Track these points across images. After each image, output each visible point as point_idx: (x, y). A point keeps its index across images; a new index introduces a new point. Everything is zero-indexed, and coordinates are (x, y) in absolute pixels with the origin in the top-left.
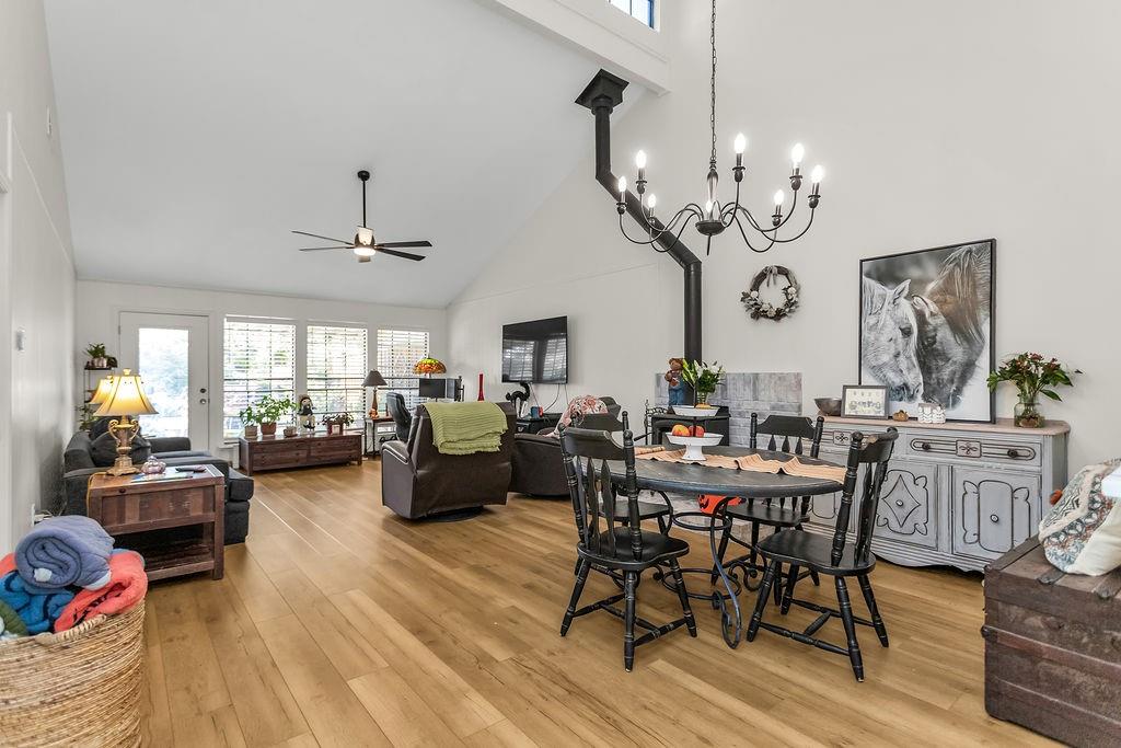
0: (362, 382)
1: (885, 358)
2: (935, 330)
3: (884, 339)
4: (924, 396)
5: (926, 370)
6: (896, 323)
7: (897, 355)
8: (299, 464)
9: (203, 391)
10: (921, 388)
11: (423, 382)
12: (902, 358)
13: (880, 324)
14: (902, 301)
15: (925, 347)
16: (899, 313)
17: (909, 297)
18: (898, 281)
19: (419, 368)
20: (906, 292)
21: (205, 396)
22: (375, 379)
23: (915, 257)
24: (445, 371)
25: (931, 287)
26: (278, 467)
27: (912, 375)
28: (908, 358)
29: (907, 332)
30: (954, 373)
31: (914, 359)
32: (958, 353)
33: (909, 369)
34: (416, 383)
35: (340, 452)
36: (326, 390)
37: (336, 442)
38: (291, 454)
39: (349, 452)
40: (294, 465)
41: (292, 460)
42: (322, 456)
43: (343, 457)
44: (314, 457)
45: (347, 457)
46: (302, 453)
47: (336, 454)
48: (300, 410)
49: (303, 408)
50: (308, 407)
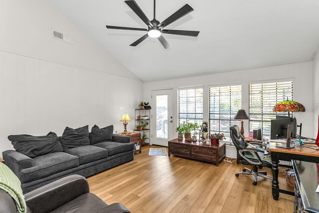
0: (234, 116)
8: (187, 156)
9: (172, 117)
21: (172, 120)
22: (242, 115)
26: (178, 155)
35: (206, 156)
36: (219, 120)
37: (203, 149)
38: (183, 151)
39: (210, 157)
40: (184, 156)
41: (183, 154)
42: (196, 155)
43: (207, 159)
44: (193, 155)
45: (210, 159)
46: (188, 151)
47: (204, 156)
48: (202, 129)
49: (203, 128)
50: (205, 128)
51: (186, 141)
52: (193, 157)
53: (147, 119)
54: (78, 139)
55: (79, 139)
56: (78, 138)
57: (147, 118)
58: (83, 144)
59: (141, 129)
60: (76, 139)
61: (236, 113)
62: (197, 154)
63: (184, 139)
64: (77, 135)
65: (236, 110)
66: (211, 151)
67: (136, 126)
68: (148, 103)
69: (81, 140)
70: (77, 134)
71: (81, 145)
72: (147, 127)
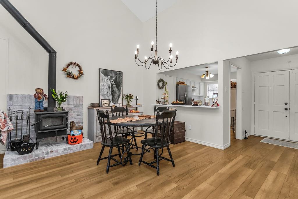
1: (105, 93)
2: (114, 88)
3: (105, 88)
4: (112, 102)
5: (113, 96)
6: (107, 85)
7: (107, 93)
10: (112, 100)
12: (108, 93)
13: (104, 85)
14: (108, 80)
15: (113, 91)
16: (108, 83)
17: (110, 80)
18: (108, 76)
20: (109, 79)
23: (111, 71)
25: (113, 78)
27: (110, 97)
28: (110, 93)
29: (109, 88)
30: (117, 97)
31: (111, 94)
32: (118, 93)
33: (110, 96)
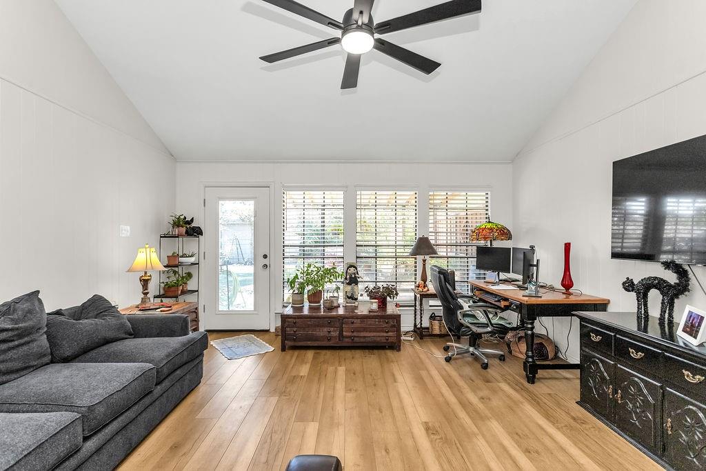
0: (409, 250)
8: (331, 343)
9: (265, 257)
11: (482, 251)
19: (479, 233)
21: (266, 261)
22: (424, 247)
24: (510, 238)
26: (309, 343)
34: (473, 251)
35: (375, 334)
36: (376, 258)
37: (370, 321)
38: (323, 332)
39: (385, 334)
40: (325, 343)
41: (323, 338)
42: (355, 337)
43: (378, 339)
44: (347, 337)
45: (384, 340)
46: (334, 331)
47: (370, 336)
48: (346, 279)
49: (348, 277)
50: (353, 276)
51: (311, 308)
52: (346, 342)
53: (193, 264)
54: (13, 348)
55: (18, 346)
56: (16, 343)
57: (192, 260)
58: (31, 364)
59: (180, 292)
60: (10, 349)
61: (414, 244)
62: (355, 334)
63: (306, 305)
64: (10, 334)
65: (411, 238)
66: (387, 323)
67: (162, 285)
68: (192, 220)
69: (25, 348)
70: (12, 330)
71: (26, 368)
72: (191, 285)
